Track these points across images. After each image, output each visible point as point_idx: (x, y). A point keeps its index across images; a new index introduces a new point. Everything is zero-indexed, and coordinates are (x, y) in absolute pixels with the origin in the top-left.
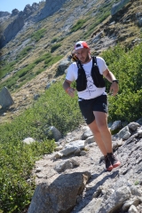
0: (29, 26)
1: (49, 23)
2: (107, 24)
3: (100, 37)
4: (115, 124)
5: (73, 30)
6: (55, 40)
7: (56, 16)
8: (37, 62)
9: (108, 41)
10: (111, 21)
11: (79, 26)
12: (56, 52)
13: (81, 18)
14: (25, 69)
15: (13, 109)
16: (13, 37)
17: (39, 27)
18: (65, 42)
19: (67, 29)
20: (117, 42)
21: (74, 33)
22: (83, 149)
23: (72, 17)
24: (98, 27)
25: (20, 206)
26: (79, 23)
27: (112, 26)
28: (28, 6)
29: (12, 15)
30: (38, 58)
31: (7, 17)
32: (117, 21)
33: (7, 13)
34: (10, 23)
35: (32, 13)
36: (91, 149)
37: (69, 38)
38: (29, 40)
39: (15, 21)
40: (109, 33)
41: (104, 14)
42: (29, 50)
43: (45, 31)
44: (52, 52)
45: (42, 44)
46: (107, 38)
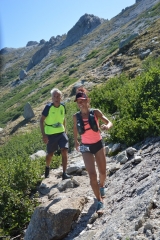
0: (52, 53)
1: (69, 52)
2: (115, 55)
3: (109, 65)
4: (115, 146)
5: (88, 58)
6: (73, 66)
7: (75, 47)
8: (57, 83)
9: (115, 69)
10: (119, 53)
11: (93, 55)
12: (72, 76)
13: (94, 49)
14: (47, 88)
15: (34, 121)
16: (39, 61)
17: (61, 55)
18: (81, 67)
19: (83, 57)
20: (122, 70)
22: (84, 169)
24: (108, 57)
26: (93, 53)
27: (120, 57)
28: (53, 38)
29: (40, 44)
30: (58, 79)
31: (36, 45)
32: (123, 53)
33: (36, 43)
34: (37, 50)
35: (56, 43)
37: (84, 64)
38: (52, 64)
39: (42, 49)
40: (117, 63)
41: (114, 47)
42: (51, 72)
43: (65, 58)
45: (62, 68)
46: (114, 67)
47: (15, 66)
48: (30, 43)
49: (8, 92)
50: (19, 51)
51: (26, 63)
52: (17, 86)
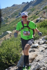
0: (31, 7)
1: (37, 7)
5: (43, 9)
6: (37, 12)
7: (39, 5)
8: (31, 18)
12: (37, 15)
16: (26, 9)
17: (34, 8)
18: (40, 12)
19: (42, 9)
21: (43, 10)
22: (37, 46)
23: (44, 5)
25: (17, 59)
26: (45, 7)
28: (31, 1)
29: (26, 3)
30: (32, 16)
31: (25, 4)
33: (25, 3)
34: (25, 5)
35: (32, 3)
36: (40, 47)
37: (42, 11)
38: (30, 11)
39: (27, 5)
42: (30, 14)
43: (35, 9)
44: (36, 15)
45: (34, 12)
47: (17, 11)
48: (23, 3)
49: (14, 20)
50: (19, 6)
51: (21, 10)
52: (18, 18)
